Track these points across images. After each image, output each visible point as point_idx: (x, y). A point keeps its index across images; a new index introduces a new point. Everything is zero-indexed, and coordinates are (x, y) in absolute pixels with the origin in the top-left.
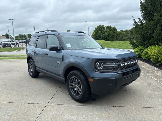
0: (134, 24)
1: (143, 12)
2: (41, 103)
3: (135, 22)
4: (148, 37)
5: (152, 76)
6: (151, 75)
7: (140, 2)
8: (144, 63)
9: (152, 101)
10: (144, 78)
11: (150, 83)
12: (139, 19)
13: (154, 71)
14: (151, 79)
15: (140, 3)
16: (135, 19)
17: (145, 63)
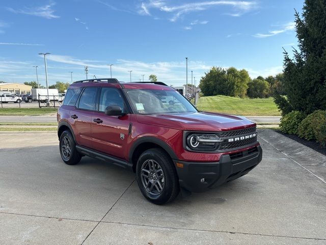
0: (285, 62)
1: (303, 40)
2: (88, 219)
3: (287, 60)
4: (312, 89)
5: (315, 173)
6: (314, 171)
7: (297, 19)
8: (302, 145)
9: (310, 225)
10: (299, 177)
11: (310, 187)
12: (295, 53)
13: (320, 164)
14: (314, 179)
15: (297, 22)
16: (287, 54)
17: (305, 147)
